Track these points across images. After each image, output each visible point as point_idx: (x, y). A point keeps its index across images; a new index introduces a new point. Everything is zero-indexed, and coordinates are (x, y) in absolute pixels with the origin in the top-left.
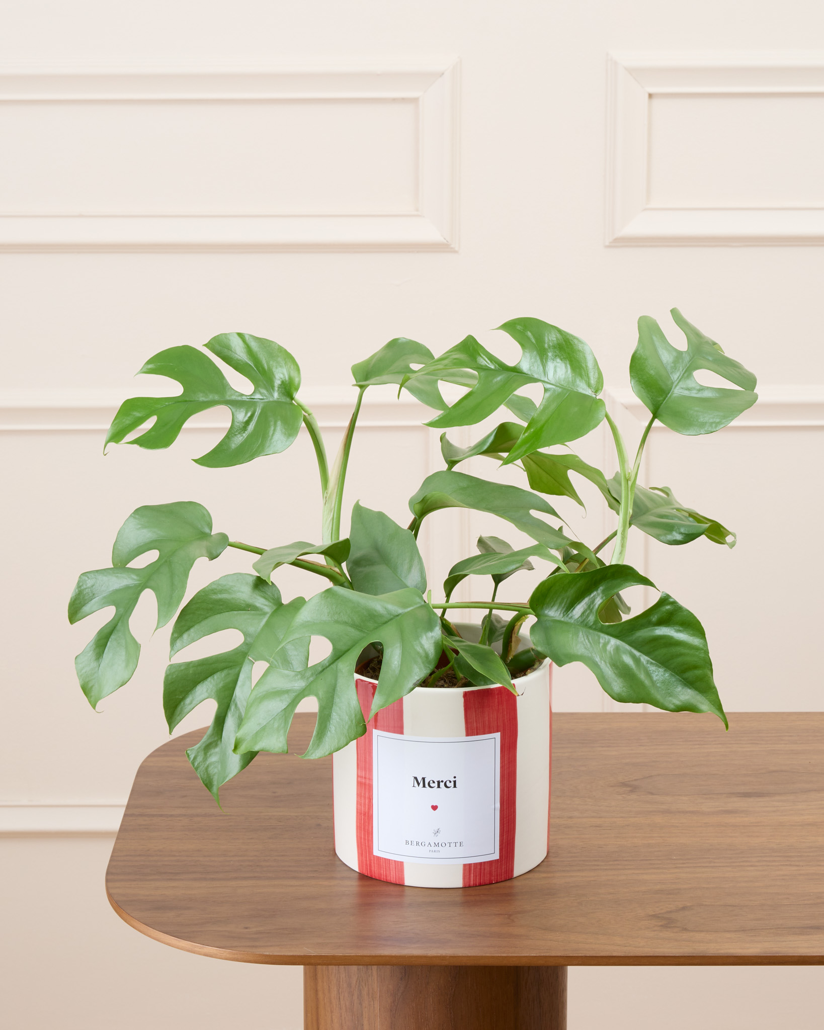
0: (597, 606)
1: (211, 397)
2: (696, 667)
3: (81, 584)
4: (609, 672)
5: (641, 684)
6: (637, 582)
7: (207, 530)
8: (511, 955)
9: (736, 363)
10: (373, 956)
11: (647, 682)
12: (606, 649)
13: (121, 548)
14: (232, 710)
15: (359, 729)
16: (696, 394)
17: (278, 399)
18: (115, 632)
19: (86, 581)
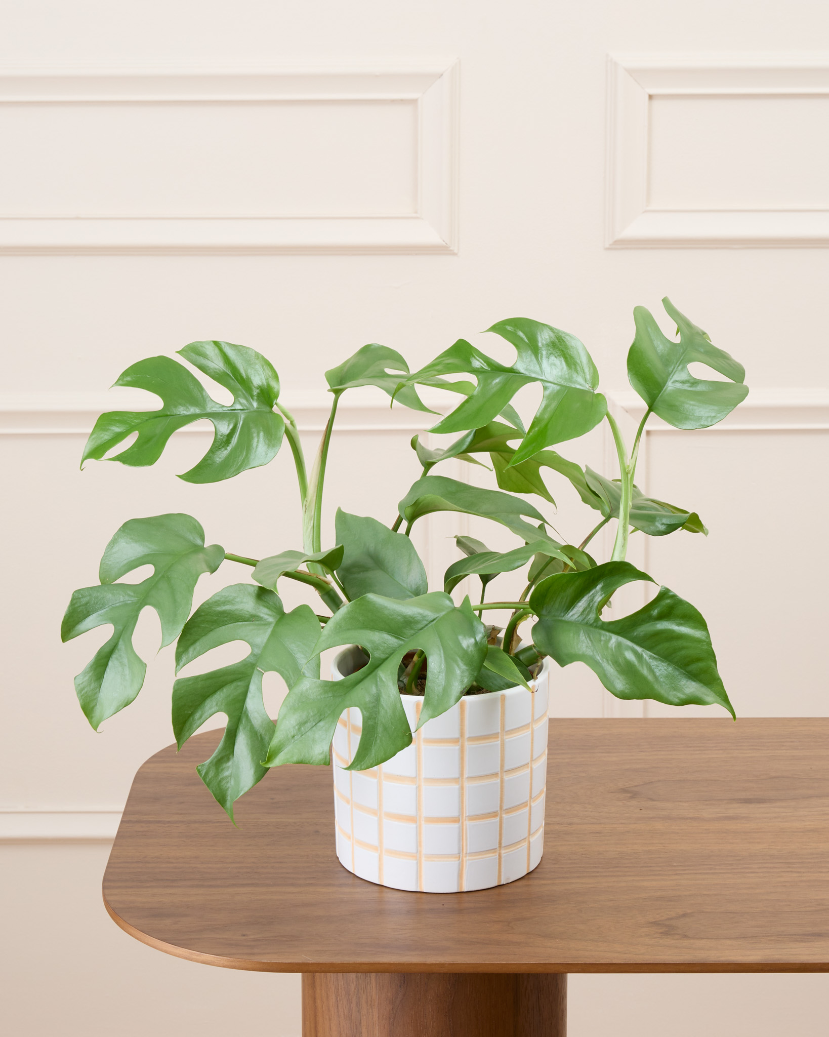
0: (596, 604)
1: (193, 410)
2: (699, 660)
3: (74, 602)
4: (610, 670)
5: (643, 680)
6: (636, 578)
7: (199, 542)
9: (725, 354)
10: (371, 963)
11: (650, 678)
12: (608, 647)
13: (110, 563)
14: (244, 722)
15: (406, 739)
16: (690, 387)
17: (257, 408)
18: (116, 651)
19: (80, 598)
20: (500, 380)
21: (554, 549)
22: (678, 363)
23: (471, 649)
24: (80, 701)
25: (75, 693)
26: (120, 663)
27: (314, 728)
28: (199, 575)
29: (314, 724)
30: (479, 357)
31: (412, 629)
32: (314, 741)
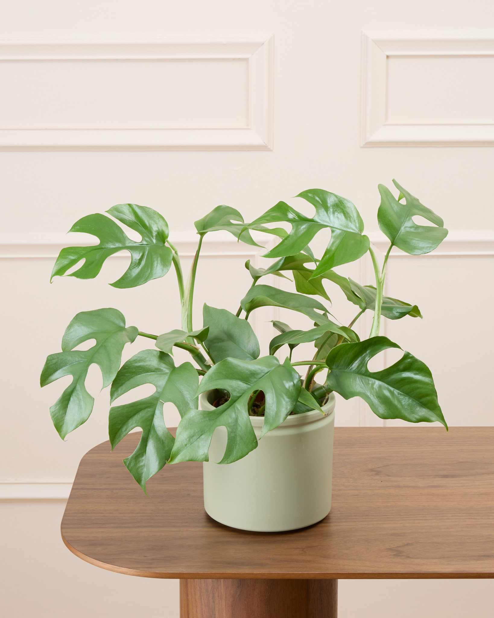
0: (366, 362)
1: (118, 245)
2: (427, 395)
3: (48, 362)
4: (375, 401)
5: (395, 407)
6: (390, 346)
7: (122, 325)
8: (304, 573)
11: (399, 406)
12: (373, 387)
13: (68, 339)
14: (152, 433)
15: (254, 444)
16: (415, 230)
17: (156, 243)
18: (75, 391)
19: (51, 360)
20: (306, 226)
21: (337, 329)
22: (406, 216)
23: (291, 388)
24: (53, 422)
25: (50, 417)
26: (78, 398)
27: (198, 439)
28: (125, 344)
29: (198, 437)
30: (293, 212)
31: (255, 378)
32: (198, 447)
